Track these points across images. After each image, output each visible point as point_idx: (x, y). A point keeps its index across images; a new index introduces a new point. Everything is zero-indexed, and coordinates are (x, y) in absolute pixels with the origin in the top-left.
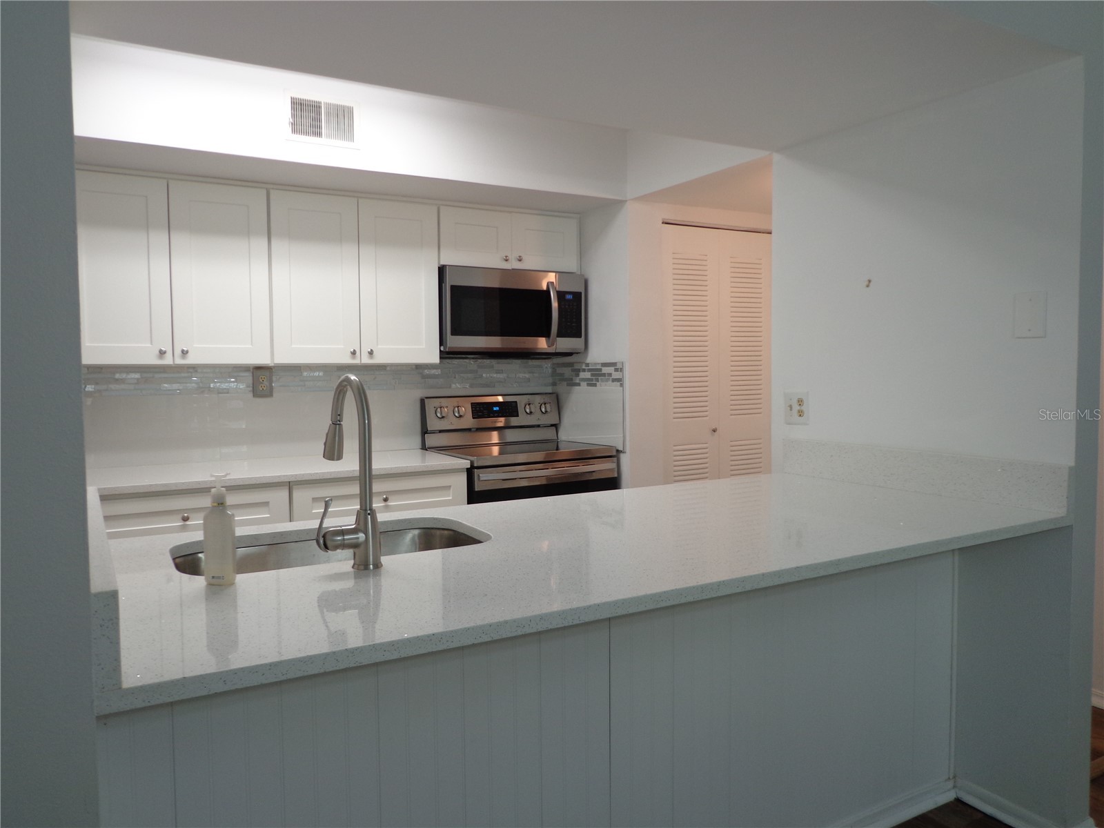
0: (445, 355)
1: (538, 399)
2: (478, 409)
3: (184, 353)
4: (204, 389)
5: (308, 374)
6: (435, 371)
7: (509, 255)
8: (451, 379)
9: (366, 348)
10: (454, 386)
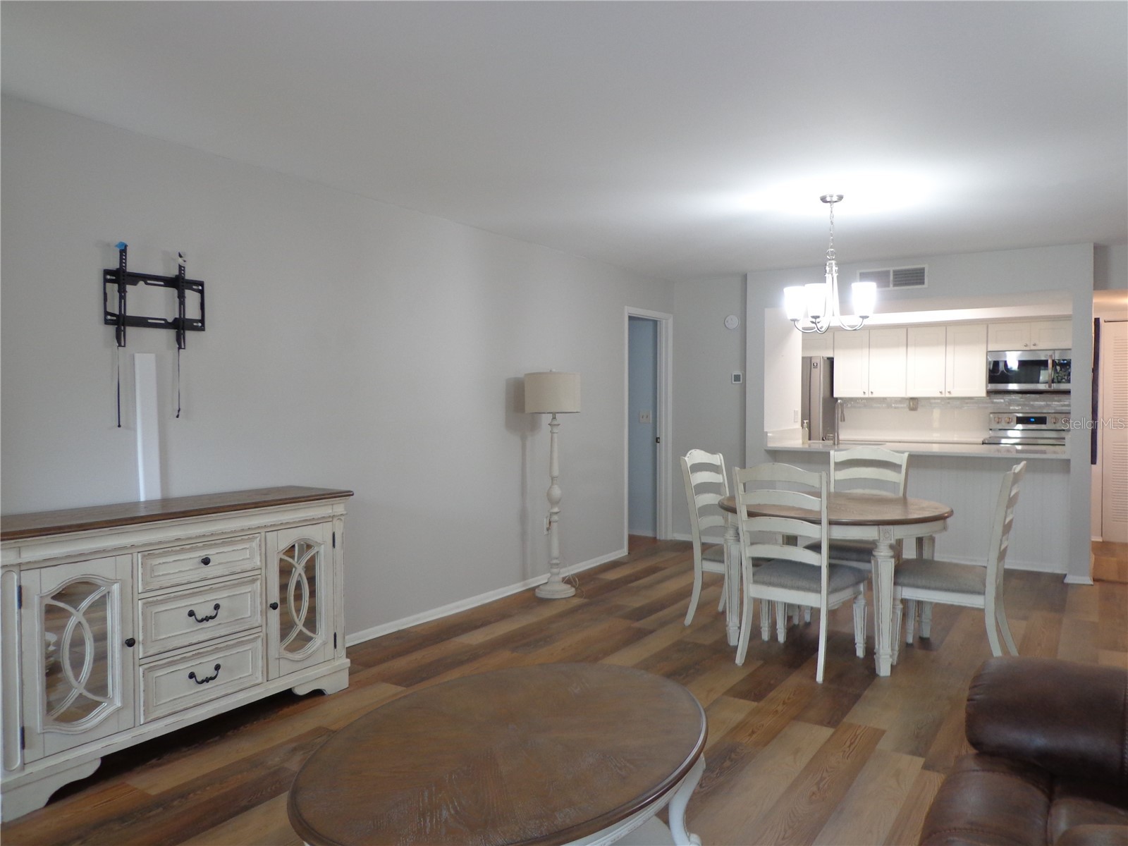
0: (989, 393)
1: (1063, 416)
2: (1023, 419)
3: (872, 393)
4: (889, 406)
5: (933, 401)
6: (999, 400)
7: (1028, 343)
8: (1010, 404)
9: (948, 390)
10: (1011, 408)
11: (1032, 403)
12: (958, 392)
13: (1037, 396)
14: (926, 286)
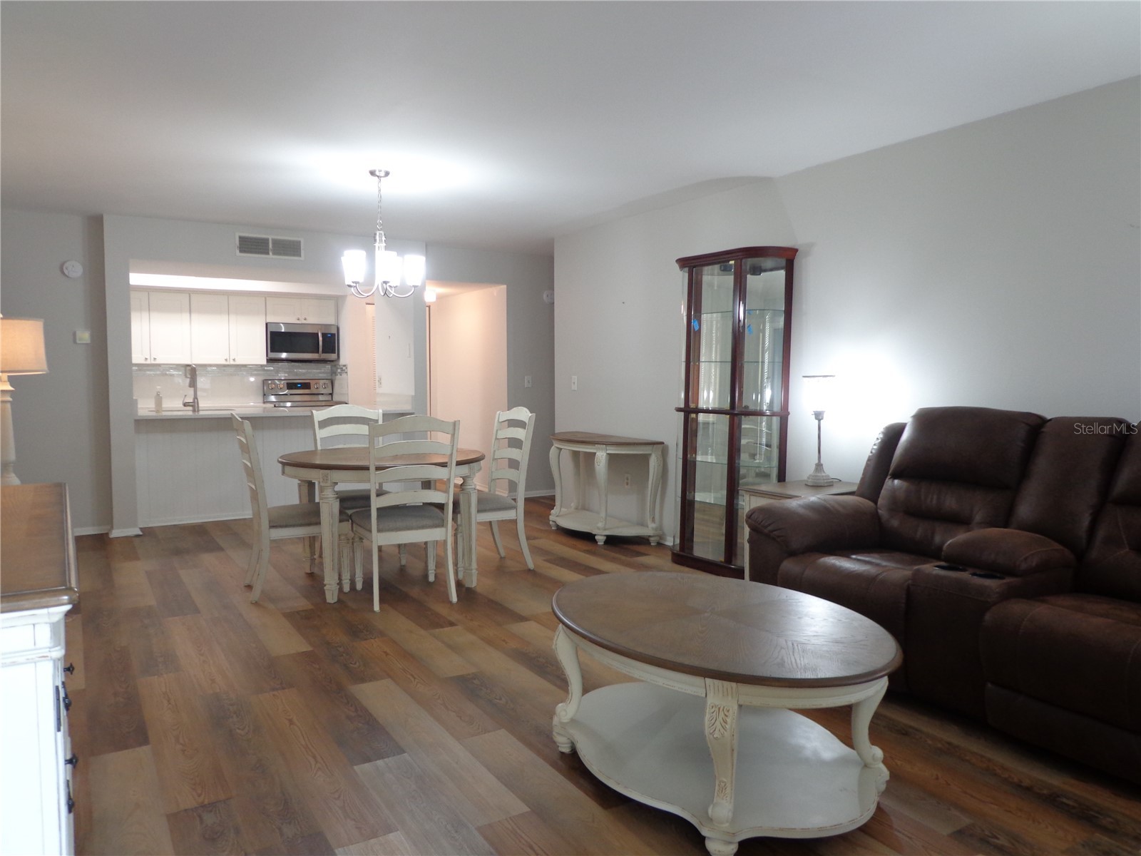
0: (270, 361)
1: (322, 382)
2: (289, 385)
3: (155, 359)
5: (210, 368)
6: (275, 368)
7: (300, 318)
9: (232, 358)
11: (295, 371)
12: (242, 360)
13: (302, 364)
14: (302, 258)
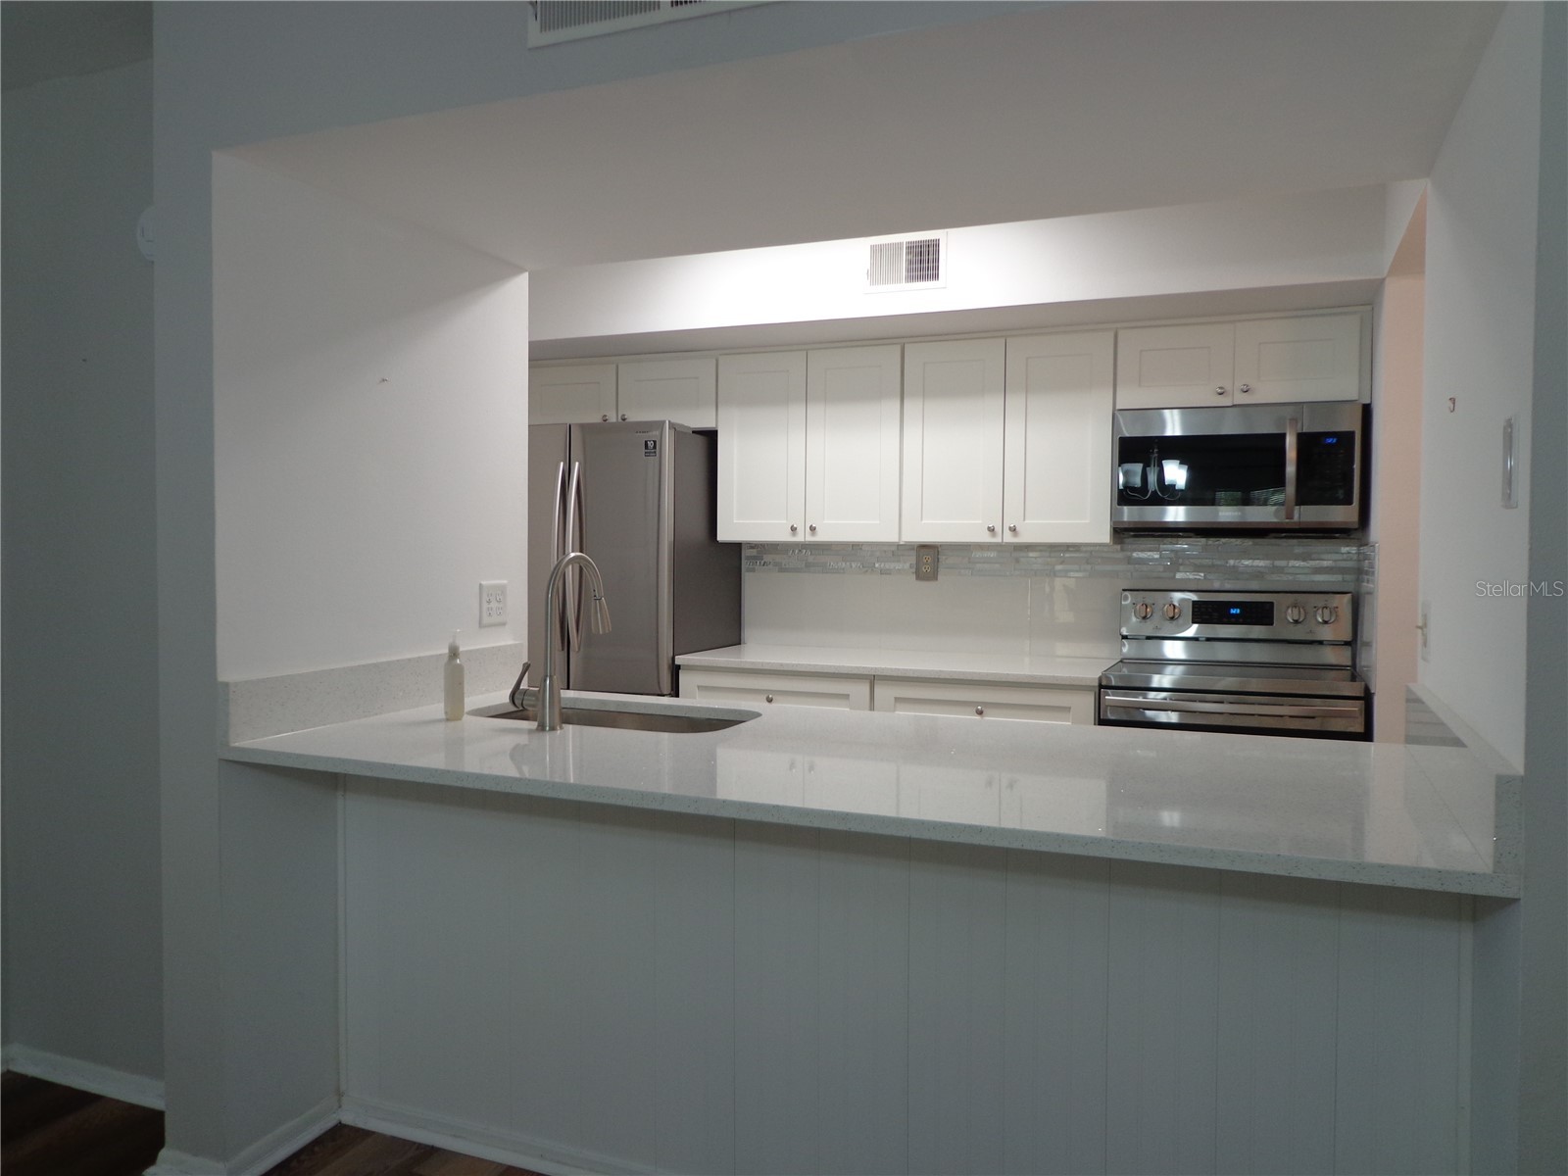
0: (1123, 531)
1: (1315, 601)
2: (1203, 610)
3: (812, 529)
4: (867, 568)
5: (978, 554)
6: (1149, 553)
7: (1228, 387)
8: (1176, 565)
9: (1009, 523)
10: (1179, 576)
11: (1231, 562)
12: (1038, 529)
13: (1248, 542)
